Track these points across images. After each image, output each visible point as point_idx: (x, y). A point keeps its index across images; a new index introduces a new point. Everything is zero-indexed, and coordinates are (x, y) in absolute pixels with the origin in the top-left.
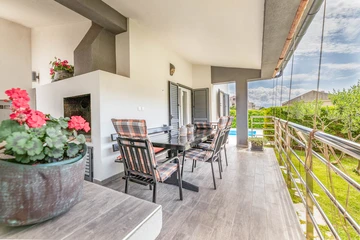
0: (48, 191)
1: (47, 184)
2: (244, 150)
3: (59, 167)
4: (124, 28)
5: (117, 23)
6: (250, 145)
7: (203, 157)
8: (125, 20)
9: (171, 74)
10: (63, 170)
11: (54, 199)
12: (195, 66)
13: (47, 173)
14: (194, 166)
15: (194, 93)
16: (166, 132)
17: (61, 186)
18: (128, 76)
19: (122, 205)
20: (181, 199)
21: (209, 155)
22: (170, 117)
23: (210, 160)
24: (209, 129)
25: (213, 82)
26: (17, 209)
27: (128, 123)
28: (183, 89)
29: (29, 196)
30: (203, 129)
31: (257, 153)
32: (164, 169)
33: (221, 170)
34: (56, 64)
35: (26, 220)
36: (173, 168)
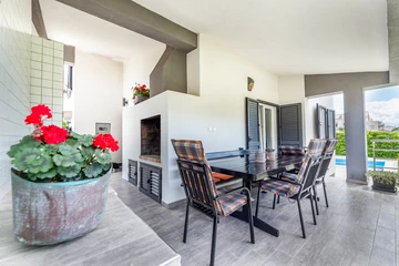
0: (51, 212)
1: (51, 205)
2: (359, 189)
3: (64, 188)
4: (194, 45)
5: (188, 41)
6: (371, 182)
7: (286, 192)
8: (195, 36)
9: (250, 90)
10: (68, 192)
11: (59, 222)
12: (282, 78)
13: (51, 193)
14: (276, 201)
15: (279, 109)
16: (242, 156)
17: (66, 209)
18: (198, 95)
19: (137, 242)
20: (253, 242)
21: (295, 189)
22: (248, 139)
23: (295, 197)
24: (299, 155)
25: (308, 94)
26: (24, 227)
27: (186, 144)
28: (265, 106)
29: (34, 215)
30: (291, 154)
31: (383, 195)
32: (231, 201)
33: (315, 212)
34: (136, 89)
35: (31, 240)
36: (242, 202)
